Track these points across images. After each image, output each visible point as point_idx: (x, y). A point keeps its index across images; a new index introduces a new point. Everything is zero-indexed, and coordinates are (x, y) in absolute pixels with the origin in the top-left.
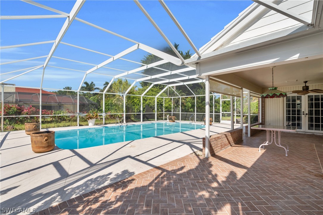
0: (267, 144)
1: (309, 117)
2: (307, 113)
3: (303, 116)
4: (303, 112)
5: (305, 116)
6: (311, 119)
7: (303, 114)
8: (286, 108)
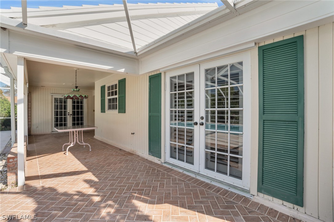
0: (73, 145)
1: (72, 117)
2: (72, 114)
3: (68, 117)
4: (69, 113)
5: (70, 117)
6: (74, 119)
7: (69, 115)
8: (55, 109)
